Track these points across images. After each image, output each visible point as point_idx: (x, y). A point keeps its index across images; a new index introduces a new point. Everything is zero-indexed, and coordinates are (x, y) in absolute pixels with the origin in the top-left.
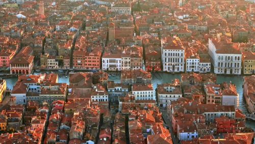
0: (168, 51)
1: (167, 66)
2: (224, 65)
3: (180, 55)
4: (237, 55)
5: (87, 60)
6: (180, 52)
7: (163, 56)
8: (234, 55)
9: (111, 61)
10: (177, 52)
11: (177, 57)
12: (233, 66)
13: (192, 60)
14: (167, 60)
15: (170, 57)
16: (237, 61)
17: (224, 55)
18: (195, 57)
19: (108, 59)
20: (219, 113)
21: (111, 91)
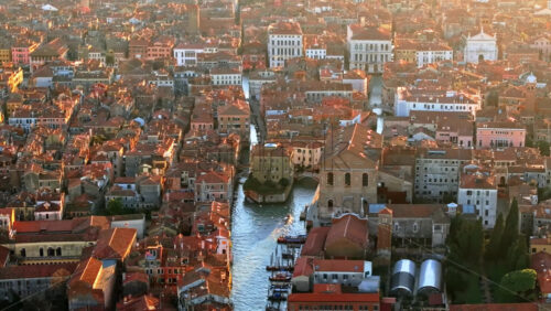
0: (276, 38)
1: (276, 62)
2: (364, 58)
3: (296, 43)
4: (385, 42)
5: (151, 52)
6: (296, 38)
7: (270, 46)
8: (379, 43)
9: (188, 54)
10: (291, 39)
11: (291, 47)
12: (379, 59)
13: (314, 51)
14: (276, 52)
15: (280, 46)
16: (384, 52)
17: (364, 42)
18: (319, 47)
19: (184, 51)
20: (329, 93)
21: (179, 76)
